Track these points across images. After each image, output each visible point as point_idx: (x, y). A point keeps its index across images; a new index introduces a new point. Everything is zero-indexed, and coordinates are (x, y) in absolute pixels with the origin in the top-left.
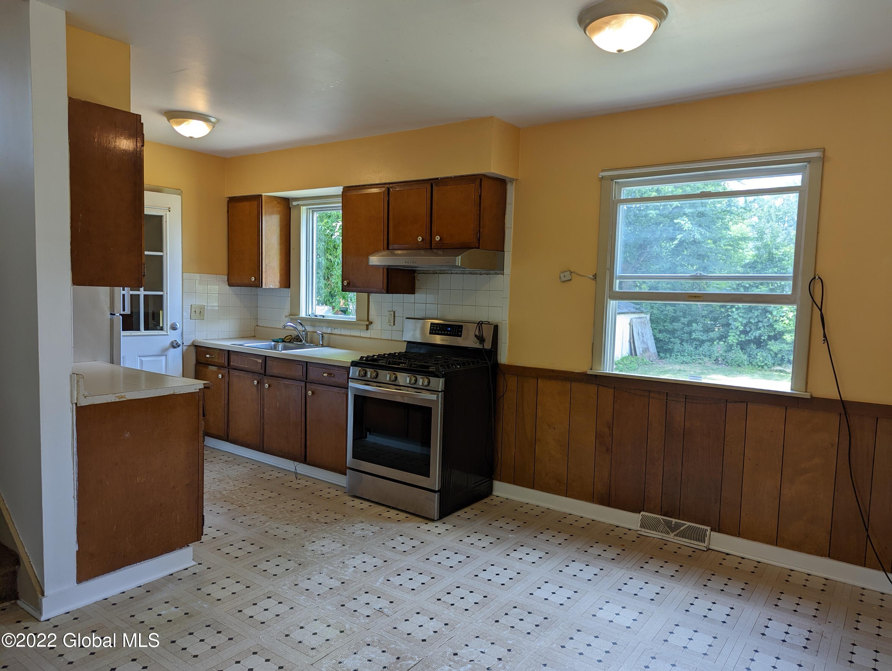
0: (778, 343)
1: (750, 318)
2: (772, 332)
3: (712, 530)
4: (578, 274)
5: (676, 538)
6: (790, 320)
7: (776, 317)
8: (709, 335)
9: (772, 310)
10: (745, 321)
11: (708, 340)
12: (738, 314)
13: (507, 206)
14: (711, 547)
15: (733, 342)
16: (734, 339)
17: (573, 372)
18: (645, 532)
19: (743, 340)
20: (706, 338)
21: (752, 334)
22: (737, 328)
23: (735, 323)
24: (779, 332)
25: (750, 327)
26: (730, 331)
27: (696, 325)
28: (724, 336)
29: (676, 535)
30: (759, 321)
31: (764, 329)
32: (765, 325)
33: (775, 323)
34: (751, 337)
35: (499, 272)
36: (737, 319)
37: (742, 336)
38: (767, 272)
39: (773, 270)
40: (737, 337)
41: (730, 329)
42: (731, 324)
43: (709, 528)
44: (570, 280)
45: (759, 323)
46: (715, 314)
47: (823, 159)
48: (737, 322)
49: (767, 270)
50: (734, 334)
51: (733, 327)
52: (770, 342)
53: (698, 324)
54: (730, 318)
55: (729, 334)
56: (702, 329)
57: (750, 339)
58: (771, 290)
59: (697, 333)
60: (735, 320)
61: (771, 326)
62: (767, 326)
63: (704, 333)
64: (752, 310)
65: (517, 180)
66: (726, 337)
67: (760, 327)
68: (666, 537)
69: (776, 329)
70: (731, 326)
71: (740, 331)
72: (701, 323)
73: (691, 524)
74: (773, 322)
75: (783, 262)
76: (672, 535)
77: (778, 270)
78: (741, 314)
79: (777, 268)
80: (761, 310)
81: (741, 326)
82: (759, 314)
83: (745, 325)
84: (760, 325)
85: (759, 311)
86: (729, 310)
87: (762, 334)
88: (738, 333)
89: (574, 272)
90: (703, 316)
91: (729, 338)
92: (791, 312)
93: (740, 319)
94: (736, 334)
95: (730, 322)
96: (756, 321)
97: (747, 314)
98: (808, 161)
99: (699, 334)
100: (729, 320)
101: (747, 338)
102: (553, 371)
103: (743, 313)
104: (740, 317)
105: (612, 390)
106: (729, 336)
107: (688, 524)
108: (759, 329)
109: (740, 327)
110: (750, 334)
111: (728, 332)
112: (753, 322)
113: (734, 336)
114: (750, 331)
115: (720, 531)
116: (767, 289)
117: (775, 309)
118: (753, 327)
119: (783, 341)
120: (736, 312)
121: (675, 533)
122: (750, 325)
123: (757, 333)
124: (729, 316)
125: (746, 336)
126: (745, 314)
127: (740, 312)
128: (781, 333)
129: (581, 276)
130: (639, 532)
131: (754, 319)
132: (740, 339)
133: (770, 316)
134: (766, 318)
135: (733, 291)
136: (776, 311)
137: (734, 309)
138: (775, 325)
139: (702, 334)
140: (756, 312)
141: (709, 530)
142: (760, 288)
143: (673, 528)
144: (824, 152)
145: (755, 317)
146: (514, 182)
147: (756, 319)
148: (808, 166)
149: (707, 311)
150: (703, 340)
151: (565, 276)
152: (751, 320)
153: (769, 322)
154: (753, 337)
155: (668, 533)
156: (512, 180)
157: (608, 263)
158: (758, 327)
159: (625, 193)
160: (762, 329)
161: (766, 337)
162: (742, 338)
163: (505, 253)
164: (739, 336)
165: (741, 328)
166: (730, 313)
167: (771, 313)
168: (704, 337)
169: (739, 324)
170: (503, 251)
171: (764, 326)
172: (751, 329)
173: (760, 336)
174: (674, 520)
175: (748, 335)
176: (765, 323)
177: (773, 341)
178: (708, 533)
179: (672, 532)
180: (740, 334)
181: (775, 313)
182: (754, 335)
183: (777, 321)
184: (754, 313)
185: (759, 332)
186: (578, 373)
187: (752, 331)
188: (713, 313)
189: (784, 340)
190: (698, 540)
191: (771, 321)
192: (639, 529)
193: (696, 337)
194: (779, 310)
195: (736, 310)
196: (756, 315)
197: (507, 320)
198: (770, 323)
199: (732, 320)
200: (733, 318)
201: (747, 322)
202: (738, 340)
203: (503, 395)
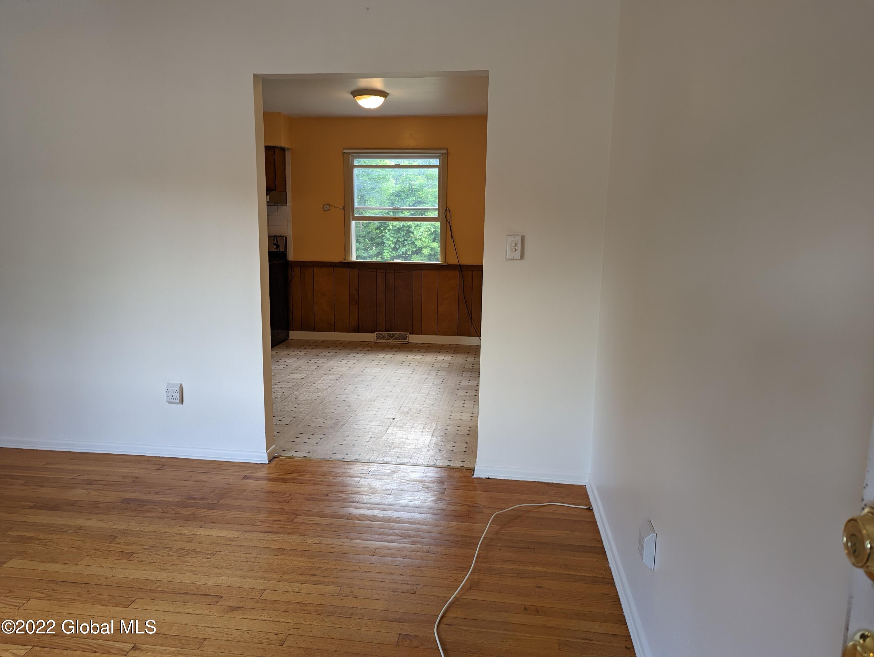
0: (419, 257)
1: (399, 237)
2: (414, 248)
3: (410, 334)
4: (333, 206)
5: (394, 340)
6: (426, 238)
7: (416, 236)
8: (369, 253)
9: (414, 231)
10: (395, 241)
11: (369, 257)
12: (390, 235)
13: (287, 164)
14: (409, 342)
15: (388, 257)
16: (388, 255)
17: (335, 262)
18: (378, 341)
19: (394, 255)
20: (367, 255)
21: (401, 251)
22: (390, 245)
23: (388, 242)
24: (419, 248)
25: (399, 245)
26: (385, 249)
27: (359, 245)
28: (380, 253)
29: (393, 339)
30: (405, 240)
31: (409, 246)
32: (409, 242)
33: (416, 241)
34: (400, 253)
35: (284, 204)
36: (389, 239)
37: (394, 252)
38: (409, 200)
39: (413, 198)
40: (390, 253)
41: (384, 247)
42: (385, 243)
43: (408, 333)
44: (329, 210)
45: (405, 242)
46: (372, 235)
47: (447, 154)
48: (390, 241)
49: (408, 199)
50: (388, 251)
51: (387, 245)
52: (413, 256)
53: (360, 244)
54: (384, 237)
55: (384, 251)
56: (363, 248)
57: (399, 254)
58: (411, 214)
59: (360, 251)
60: (388, 239)
61: (413, 243)
62: (411, 244)
63: (365, 251)
64: (399, 231)
65: (292, 149)
66: (382, 254)
67: (406, 245)
68: (389, 341)
69: (417, 245)
70: (385, 244)
71: (392, 248)
72: (362, 242)
73: (400, 333)
74: (415, 240)
75: (419, 192)
76: (391, 340)
77: (415, 199)
78: (392, 235)
79: (415, 197)
80: (406, 231)
81: (393, 244)
82: (405, 234)
83: (395, 243)
84: (406, 243)
85: (404, 232)
86: (383, 231)
87: (407, 250)
88: (391, 250)
89: (331, 205)
90: (363, 237)
91: (384, 254)
92: (426, 231)
93: (392, 239)
94: (389, 251)
95: (384, 241)
96: (403, 240)
97: (396, 234)
98: (442, 154)
99: (361, 252)
100: (383, 240)
101: (397, 254)
102: (323, 262)
103: (393, 233)
104: (391, 236)
105: (357, 270)
106: (384, 252)
107: (399, 333)
108: (405, 246)
109: (391, 245)
110: (399, 251)
111: (383, 250)
112: (401, 240)
113: (388, 252)
114: (399, 248)
115: (413, 334)
116: (409, 214)
117: (415, 230)
118: (401, 245)
119: (422, 255)
120: (388, 233)
121: (393, 338)
122: (399, 243)
123: (404, 250)
124: (383, 236)
125: (396, 252)
126: (394, 235)
127: (391, 233)
128: (421, 249)
129: (336, 207)
130: (375, 342)
131: (401, 238)
132: (392, 255)
133: (412, 235)
134: (409, 237)
135: (385, 215)
136: (416, 232)
137: (387, 231)
138: (416, 242)
139: (363, 252)
140: (402, 232)
141: (408, 334)
142: (404, 213)
143: (391, 337)
144: (448, 150)
145: (402, 237)
146: (290, 150)
147: (403, 238)
148: (442, 156)
149: (366, 232)
150: (365, 257)
151: (326, 208)
152: (399, 239)
153: (411, 240)
154: (401, 253)
155: (390, 339)
156: (288, 149)
157: (350, 201)
158: (405, 245)
159: (357, 162)
160: (407, 246)
161: (410, 252)
162: (393, 254)
163: (287, 193)
164: (391, 252)
165: (393, 246)
166: (384, 234)
167: (413, 233)
168: (365, 254)
169: (391, 243)
170: (286, 192)
171: (408, 244)
172: (400, 247)
173: (406, 251)
174: (392, 333)
175: (398, 251)
176: (409, 241)
177: (415, 255)
178: (408, 335)
179: (392, 338)
180: (392, 251)
181: (415, 233)
182: (402, 251)
183: (417, 239)
184: (401, 233)
185: (405, 248)
186: (337, 262)
187: (401, 248)
188: (371, 234)
189: (423, 253)
190: (404, 339)
191: (413, 239)
192: (375, 340)
193: (360, 254)
194: (418, 230)
195: (388, 231)
196: (402, 234)
197: (291, 234)
198: (412, 242)
199: (386, 239)
200: (386, 238)
201: (396, 241)
202: (391, 256)
203: (292, 280)
